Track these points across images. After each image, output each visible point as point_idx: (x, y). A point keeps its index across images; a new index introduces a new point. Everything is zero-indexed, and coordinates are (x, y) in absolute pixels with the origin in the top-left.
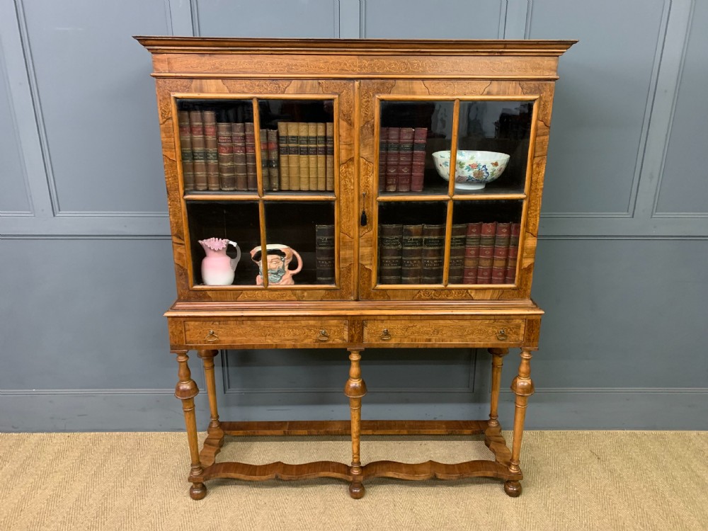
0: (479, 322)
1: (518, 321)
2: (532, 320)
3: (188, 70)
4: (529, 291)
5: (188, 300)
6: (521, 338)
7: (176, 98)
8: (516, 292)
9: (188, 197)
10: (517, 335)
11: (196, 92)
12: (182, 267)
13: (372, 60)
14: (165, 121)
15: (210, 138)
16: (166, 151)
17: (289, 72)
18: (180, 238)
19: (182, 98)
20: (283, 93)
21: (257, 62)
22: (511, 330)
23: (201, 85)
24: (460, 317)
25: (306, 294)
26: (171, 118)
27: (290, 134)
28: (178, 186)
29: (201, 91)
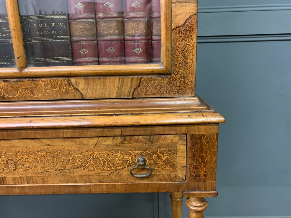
0: (94, 141)
1: (171, 139)
2: (201, 137)
4: (192, 78)
6: (181, 174)
8: (166, 80)
10: (173, 166)
22: (159, 157)
24: (51, 134)
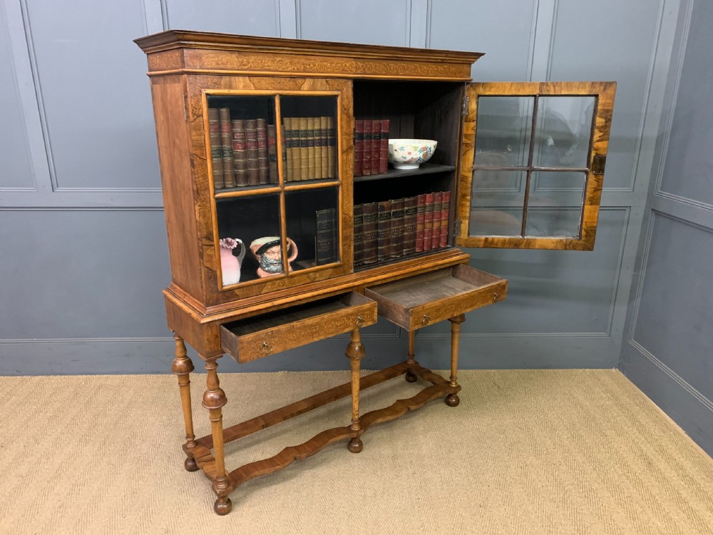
3: (218, 67)
5: (216, 303)
7: (207, 94)
9: (217, 196)
11: (225, 88)
12: (210, 269)
13: (364, 63)
14: (195, 119)
15: (226, 135)
16: (196, 150)
17: (304, 71)
18: (209, 239)
19: (214, 95)
20: (300, 90)
21: (279, 61)
23: (230, 82)
25: (317, 275)
26: (202, 115)
27: (293, 129)
28: (208, 185)
29: (230, 87)
